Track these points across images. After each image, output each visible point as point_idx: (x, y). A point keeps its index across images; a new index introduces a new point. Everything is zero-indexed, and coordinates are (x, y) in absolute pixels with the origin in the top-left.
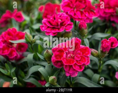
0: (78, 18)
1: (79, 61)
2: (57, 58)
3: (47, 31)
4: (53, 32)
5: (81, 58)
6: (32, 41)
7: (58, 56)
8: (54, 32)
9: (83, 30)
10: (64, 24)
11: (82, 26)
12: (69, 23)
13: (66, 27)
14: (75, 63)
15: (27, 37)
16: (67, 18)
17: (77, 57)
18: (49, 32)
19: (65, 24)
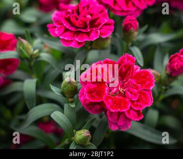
0: (120, 9)
1: (137, 101)
2: (93, 97)
3: (66, 39)
4: (77, 40)
5: (139, 96)
6: (31, 56)
7: (94, 92)
8: (80, 41)
9: (132, 33)
10: (96, 23)
11: (131, 26)
12: (106, 21)
13: (101, 29)
14: (130, 107)
15: (23, 48)
16: (102, 11)
17: (131, 93)
18: (70, 40)
19: (99, 24)
